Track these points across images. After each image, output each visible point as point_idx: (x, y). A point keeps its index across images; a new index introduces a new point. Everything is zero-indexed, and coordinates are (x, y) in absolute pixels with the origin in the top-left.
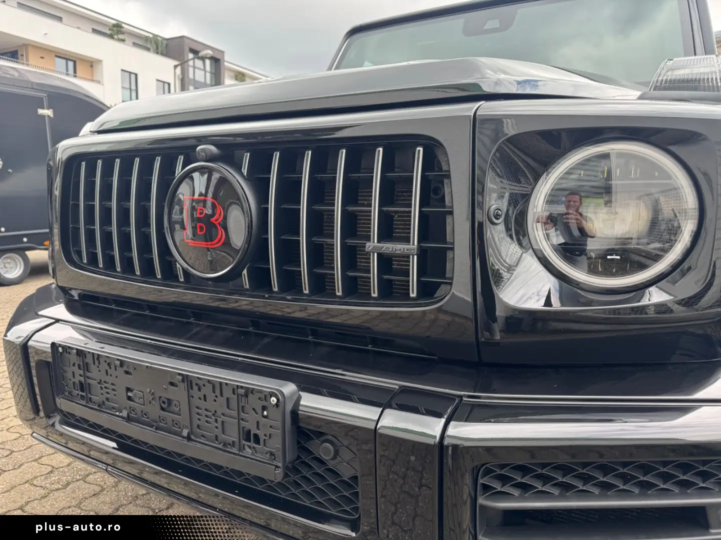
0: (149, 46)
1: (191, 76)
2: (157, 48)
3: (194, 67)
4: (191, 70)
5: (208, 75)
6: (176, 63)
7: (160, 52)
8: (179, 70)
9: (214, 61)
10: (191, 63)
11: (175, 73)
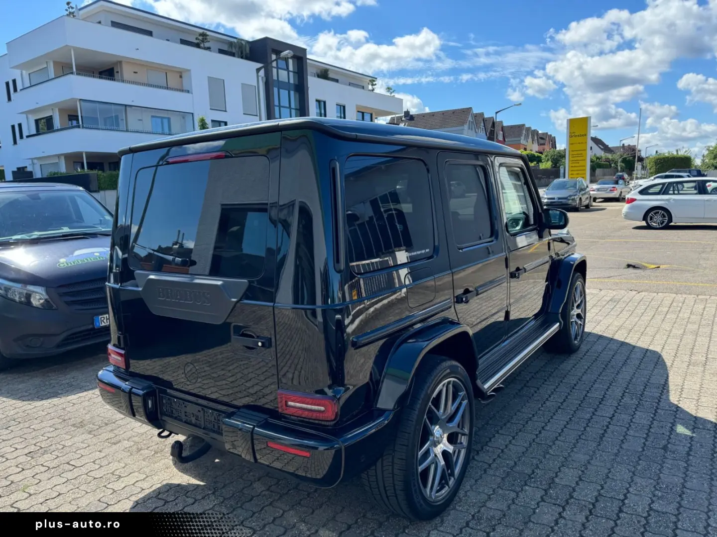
0: (234, 51)
1: (275, 78)
2: (242, 53)
3: (278, 68)
4: (275, 70)
5: (291, 74)
6: (259, 65)
7: (244, 57)
8: (262, 73)
9: (296, 60)
10: (274, 64)
11: (258, 76)
